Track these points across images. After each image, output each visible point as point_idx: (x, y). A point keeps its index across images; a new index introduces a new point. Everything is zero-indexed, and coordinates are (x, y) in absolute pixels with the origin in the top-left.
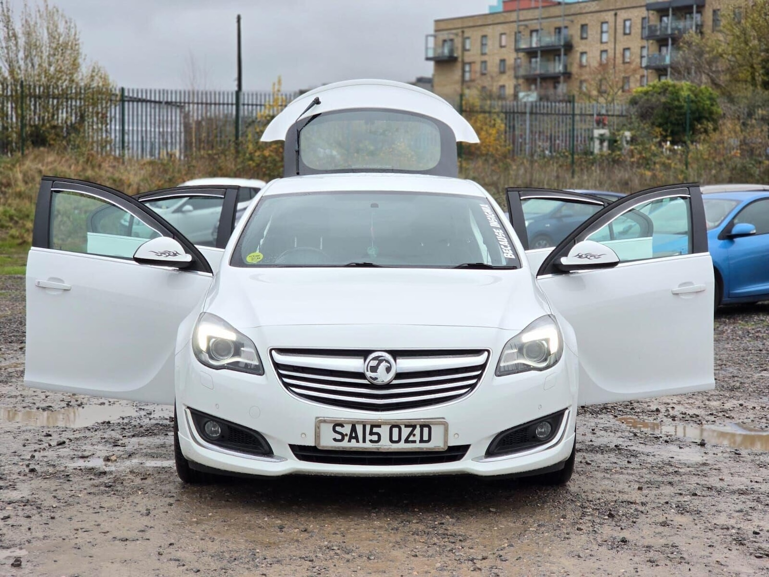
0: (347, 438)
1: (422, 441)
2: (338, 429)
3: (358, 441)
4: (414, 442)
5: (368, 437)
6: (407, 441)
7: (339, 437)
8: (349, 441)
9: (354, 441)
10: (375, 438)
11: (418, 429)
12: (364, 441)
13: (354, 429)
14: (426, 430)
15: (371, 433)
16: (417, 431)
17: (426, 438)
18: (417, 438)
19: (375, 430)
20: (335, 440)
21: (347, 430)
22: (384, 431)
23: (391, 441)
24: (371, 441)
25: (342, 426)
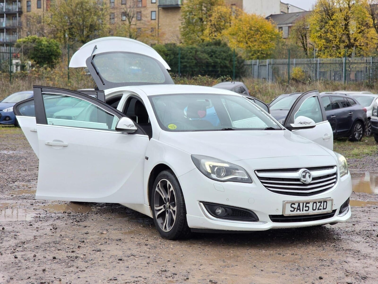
0: (296, 210)
1: (324, 209)
2: (293, 206)
3: (300, 211)
4: (321, 209)
5: (305, 209)
6: (318, 209)
7: (293, 209)
8: (297, 211)
9: (298, 211)
10: (307, 209)
11: (323, 203)
12: (303, 211)
13: (299, 205)
14: (325, 203)
15: (306, 207)
16: (322, 205)
17: (325, 207)
18: (322, 208)
19: (307, 205)
20: (291, 211)
21: (296, 206)
22: (310, 205)
23: (313, 210)
24: (306, 210)
25: (294, 204)
